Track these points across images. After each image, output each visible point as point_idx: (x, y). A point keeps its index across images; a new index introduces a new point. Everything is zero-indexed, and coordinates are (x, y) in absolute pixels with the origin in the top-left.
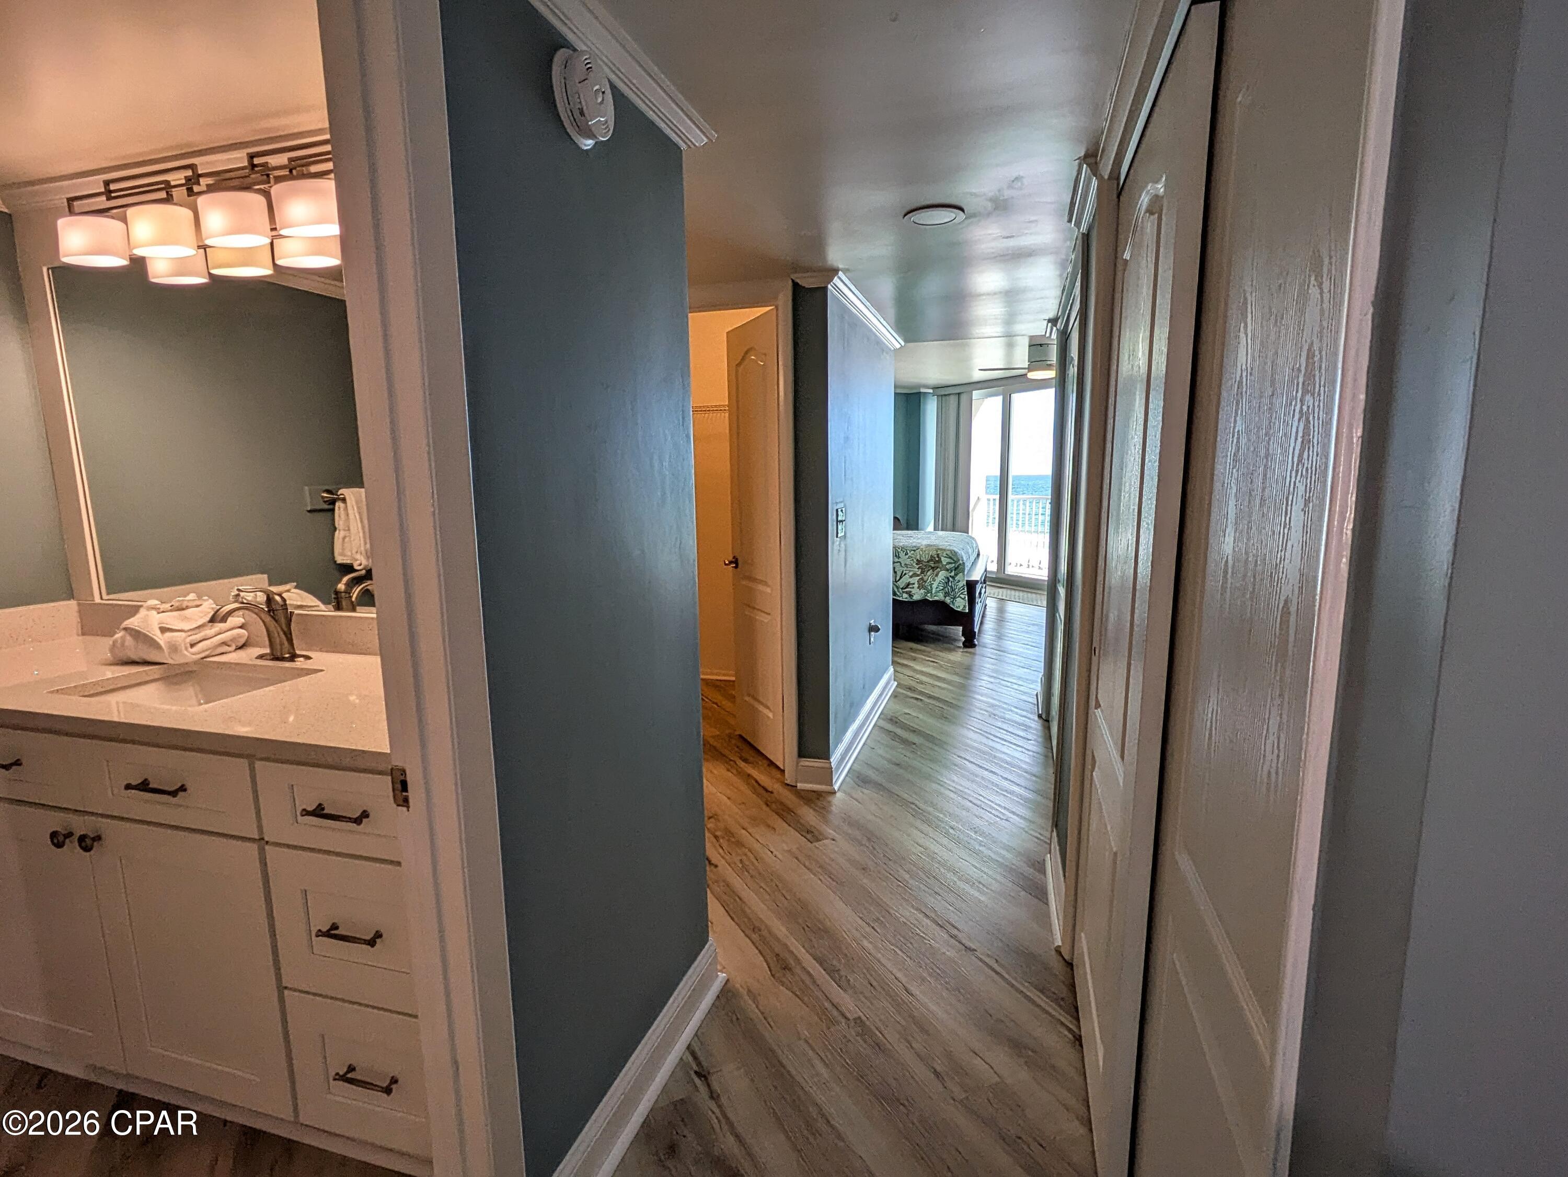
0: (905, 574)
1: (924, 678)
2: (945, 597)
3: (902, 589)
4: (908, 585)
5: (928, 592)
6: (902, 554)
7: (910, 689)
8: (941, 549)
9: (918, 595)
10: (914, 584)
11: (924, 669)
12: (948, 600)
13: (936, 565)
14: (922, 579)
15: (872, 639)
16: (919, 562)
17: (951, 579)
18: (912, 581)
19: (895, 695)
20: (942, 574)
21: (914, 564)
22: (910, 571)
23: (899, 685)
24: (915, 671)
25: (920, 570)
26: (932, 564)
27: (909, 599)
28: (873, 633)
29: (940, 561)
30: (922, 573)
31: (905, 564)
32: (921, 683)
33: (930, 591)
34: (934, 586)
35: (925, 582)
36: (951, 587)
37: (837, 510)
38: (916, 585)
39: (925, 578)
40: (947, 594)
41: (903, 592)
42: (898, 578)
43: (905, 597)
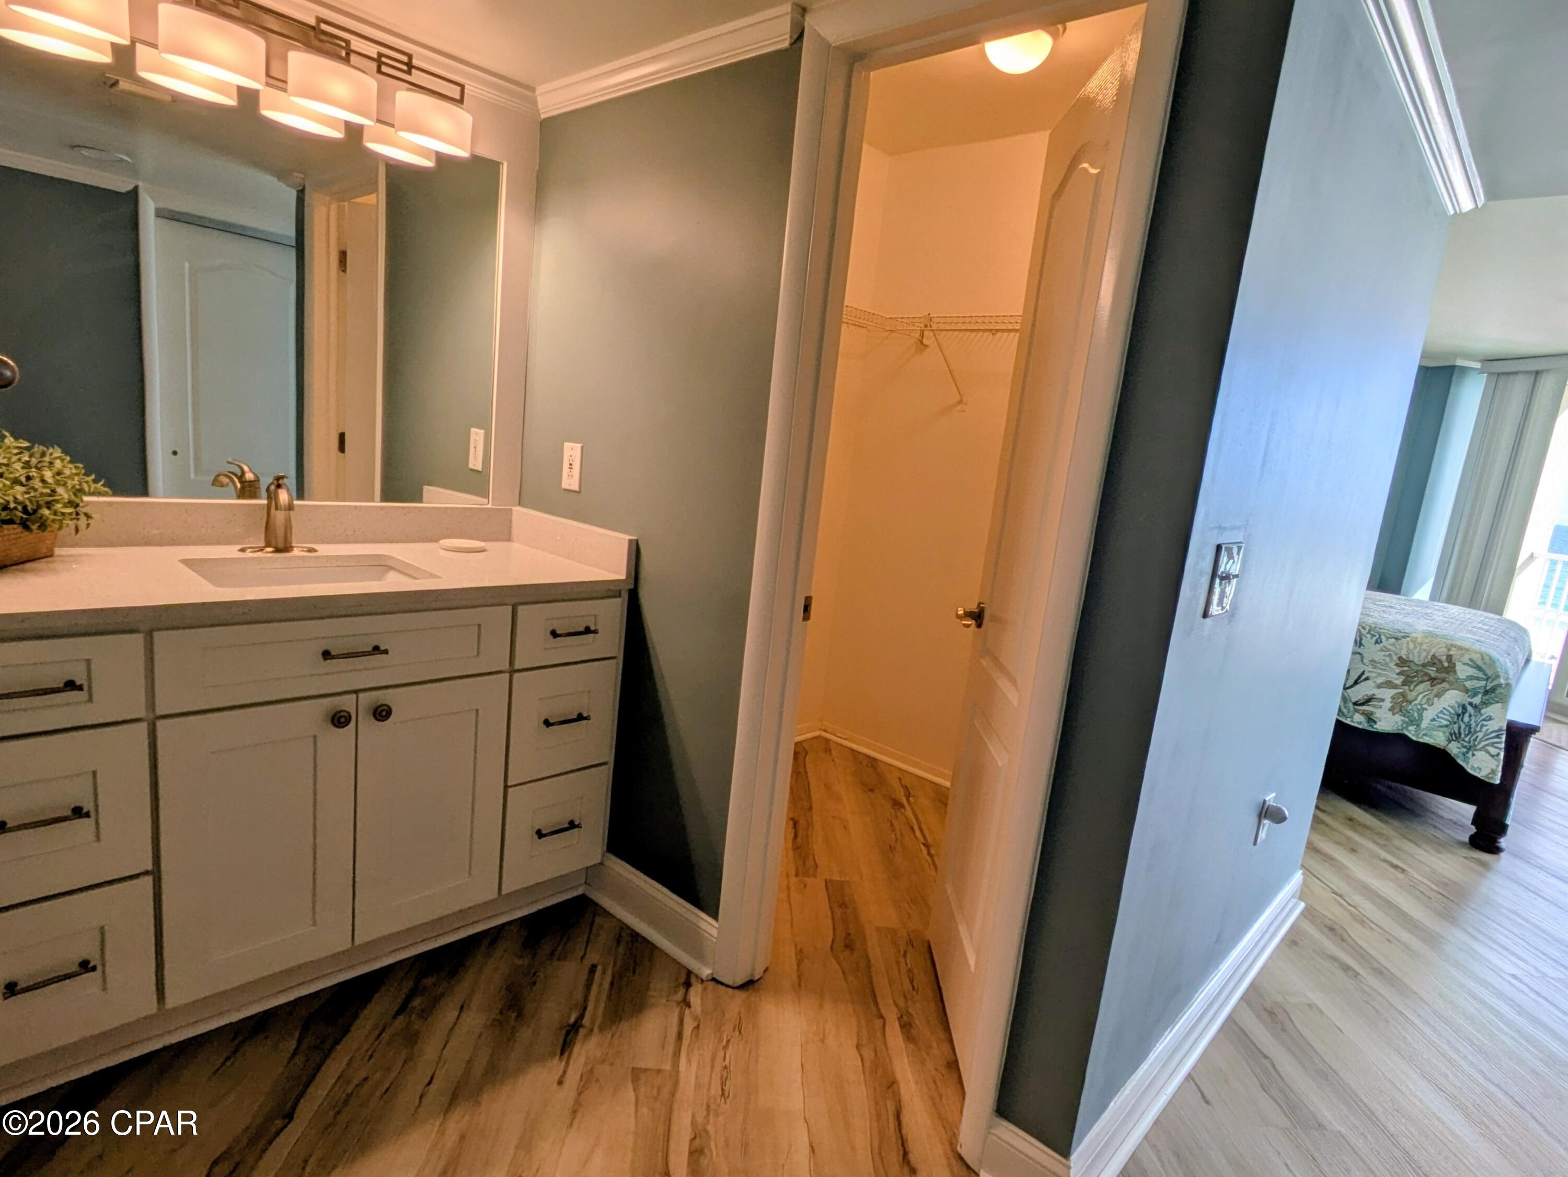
0: (1367, 679)
1: (1368, 908)
2: (1449, 741)
3: (1355, 704)
4: (1368, 701)
5: (1411, 722)
6: (1368, 641)
7: (1331, 929)
8: (1460, 648)
9: (1387, 722)
10: (1383, 700)
11: (1375, 883)
12: (1454, 749)
13: (1440, 675)
14: (1403, 695)
15: (1262, 835)
16: (1402, 662)
17: (1469, 708)
18: (1379, 693)
19: (1293, 940)
20: (1452, 698)
21: (1392, 665)
22: (1380, 674)
23: (1309, 913)
24: (1349, 878)
25: (1402, 678)
26: (1432, 671)
27: (1364, 725)
28: (1266, 822)
29: (1451, 669)
30: (1404, 683)
31: (1372, 661)
32: (1362, 920)
33: (1416, 722)
34: (1429, 715)
35: (1410, 702)
36: (1469, 726)
37: (1219, 548)
38: (1387, 704)
39: (1411, 696)
40: (1455, 736)
41: (1356, 711)
42: (1351, 682)
43: (1357, 720)
